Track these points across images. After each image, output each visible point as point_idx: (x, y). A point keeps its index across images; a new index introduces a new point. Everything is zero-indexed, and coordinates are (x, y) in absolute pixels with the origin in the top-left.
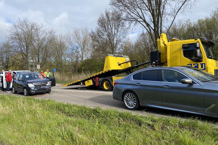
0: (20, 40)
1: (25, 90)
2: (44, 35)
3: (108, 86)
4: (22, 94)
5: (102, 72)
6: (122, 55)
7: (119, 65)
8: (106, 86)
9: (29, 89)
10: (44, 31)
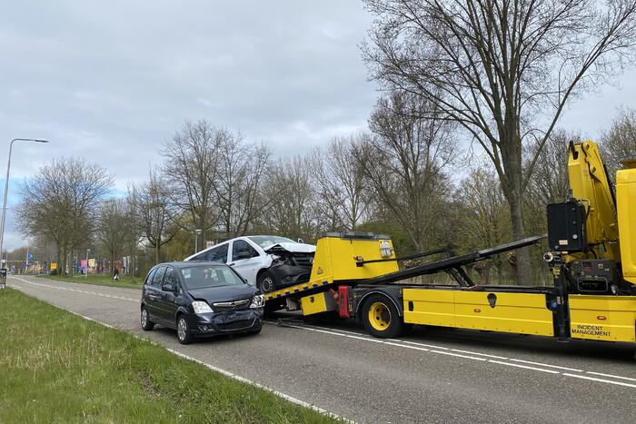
0: (187, 175)
1: (182, 322)
2: (244, 162)
3: (383, 320)
4: (172, 332)
5: (305, 285)
6: (370, 234)
7: (360, 264)
8: (378, 318)
9: (193, 319)
10: (243, 151)
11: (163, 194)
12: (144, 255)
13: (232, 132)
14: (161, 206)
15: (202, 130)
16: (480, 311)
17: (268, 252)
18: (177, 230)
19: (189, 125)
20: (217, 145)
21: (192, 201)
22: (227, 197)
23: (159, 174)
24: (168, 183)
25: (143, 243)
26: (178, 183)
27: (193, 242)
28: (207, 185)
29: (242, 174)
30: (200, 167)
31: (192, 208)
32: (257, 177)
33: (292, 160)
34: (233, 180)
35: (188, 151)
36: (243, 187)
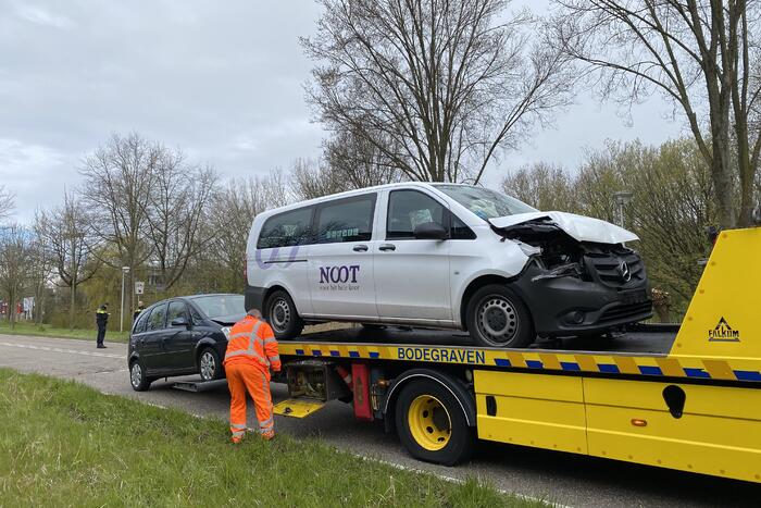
0: (113, 200)
8: (430, 430)
11: (82, 222)
12: (53, 296)
13: (171, 151)
14: (79, 235)
15: (132, 145)
16: (644, 424)
17: (506, 233)
18: (98, 265)
19: (116, 139)
20: (151, 166)
21: (118, 231)
22: (163, 229)
23: (76, 197)
24: (89, 208)
25: (53, 280)
26: (100, 208)
27: (119, 281)
28: (137, 213)
29: (182, 200)
30: (129, 191)
31: (118, 239)
32: (200, 205)
33: (248, 182)
34: (171, 207)
35: (115, 170)
36: (182, 217)
